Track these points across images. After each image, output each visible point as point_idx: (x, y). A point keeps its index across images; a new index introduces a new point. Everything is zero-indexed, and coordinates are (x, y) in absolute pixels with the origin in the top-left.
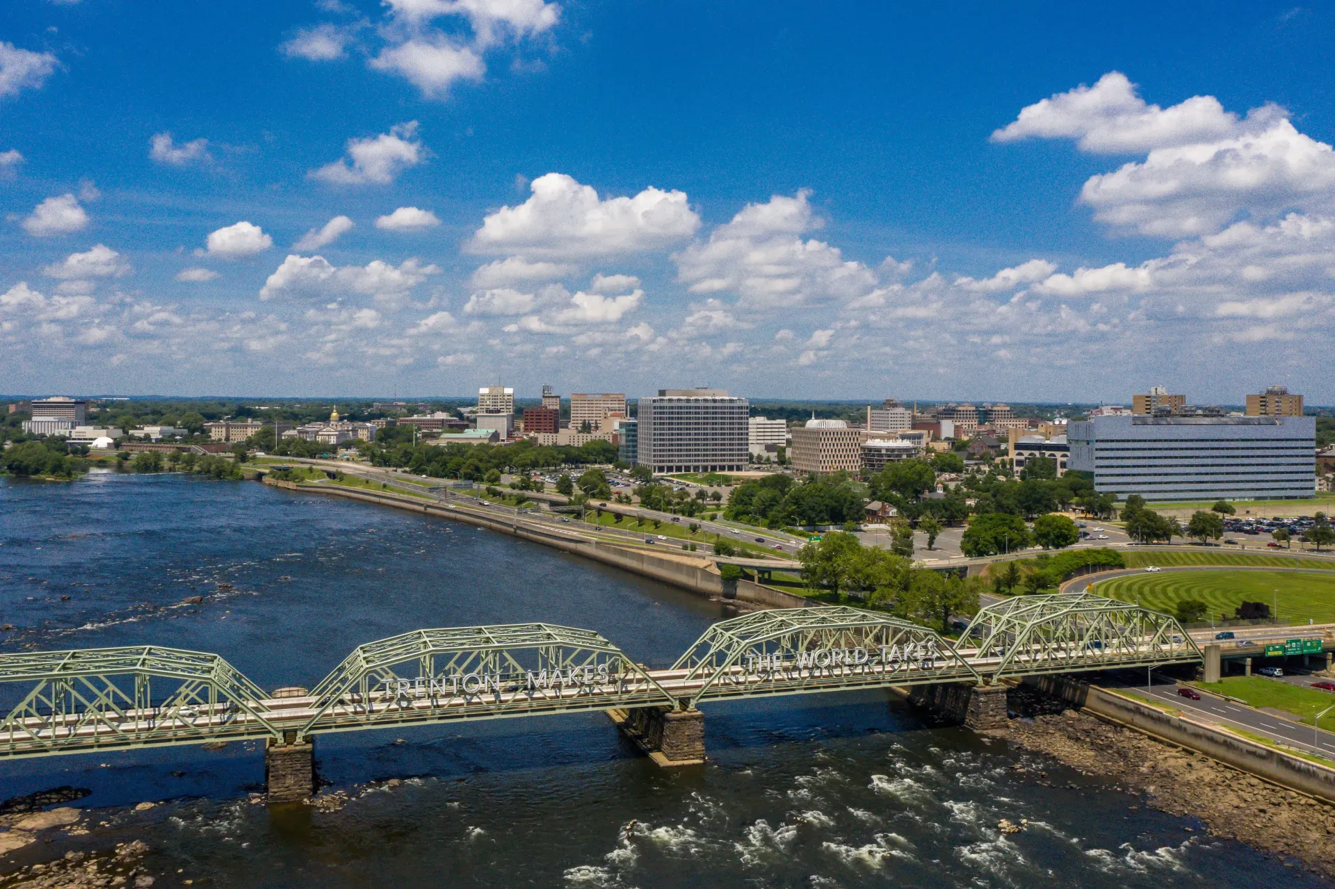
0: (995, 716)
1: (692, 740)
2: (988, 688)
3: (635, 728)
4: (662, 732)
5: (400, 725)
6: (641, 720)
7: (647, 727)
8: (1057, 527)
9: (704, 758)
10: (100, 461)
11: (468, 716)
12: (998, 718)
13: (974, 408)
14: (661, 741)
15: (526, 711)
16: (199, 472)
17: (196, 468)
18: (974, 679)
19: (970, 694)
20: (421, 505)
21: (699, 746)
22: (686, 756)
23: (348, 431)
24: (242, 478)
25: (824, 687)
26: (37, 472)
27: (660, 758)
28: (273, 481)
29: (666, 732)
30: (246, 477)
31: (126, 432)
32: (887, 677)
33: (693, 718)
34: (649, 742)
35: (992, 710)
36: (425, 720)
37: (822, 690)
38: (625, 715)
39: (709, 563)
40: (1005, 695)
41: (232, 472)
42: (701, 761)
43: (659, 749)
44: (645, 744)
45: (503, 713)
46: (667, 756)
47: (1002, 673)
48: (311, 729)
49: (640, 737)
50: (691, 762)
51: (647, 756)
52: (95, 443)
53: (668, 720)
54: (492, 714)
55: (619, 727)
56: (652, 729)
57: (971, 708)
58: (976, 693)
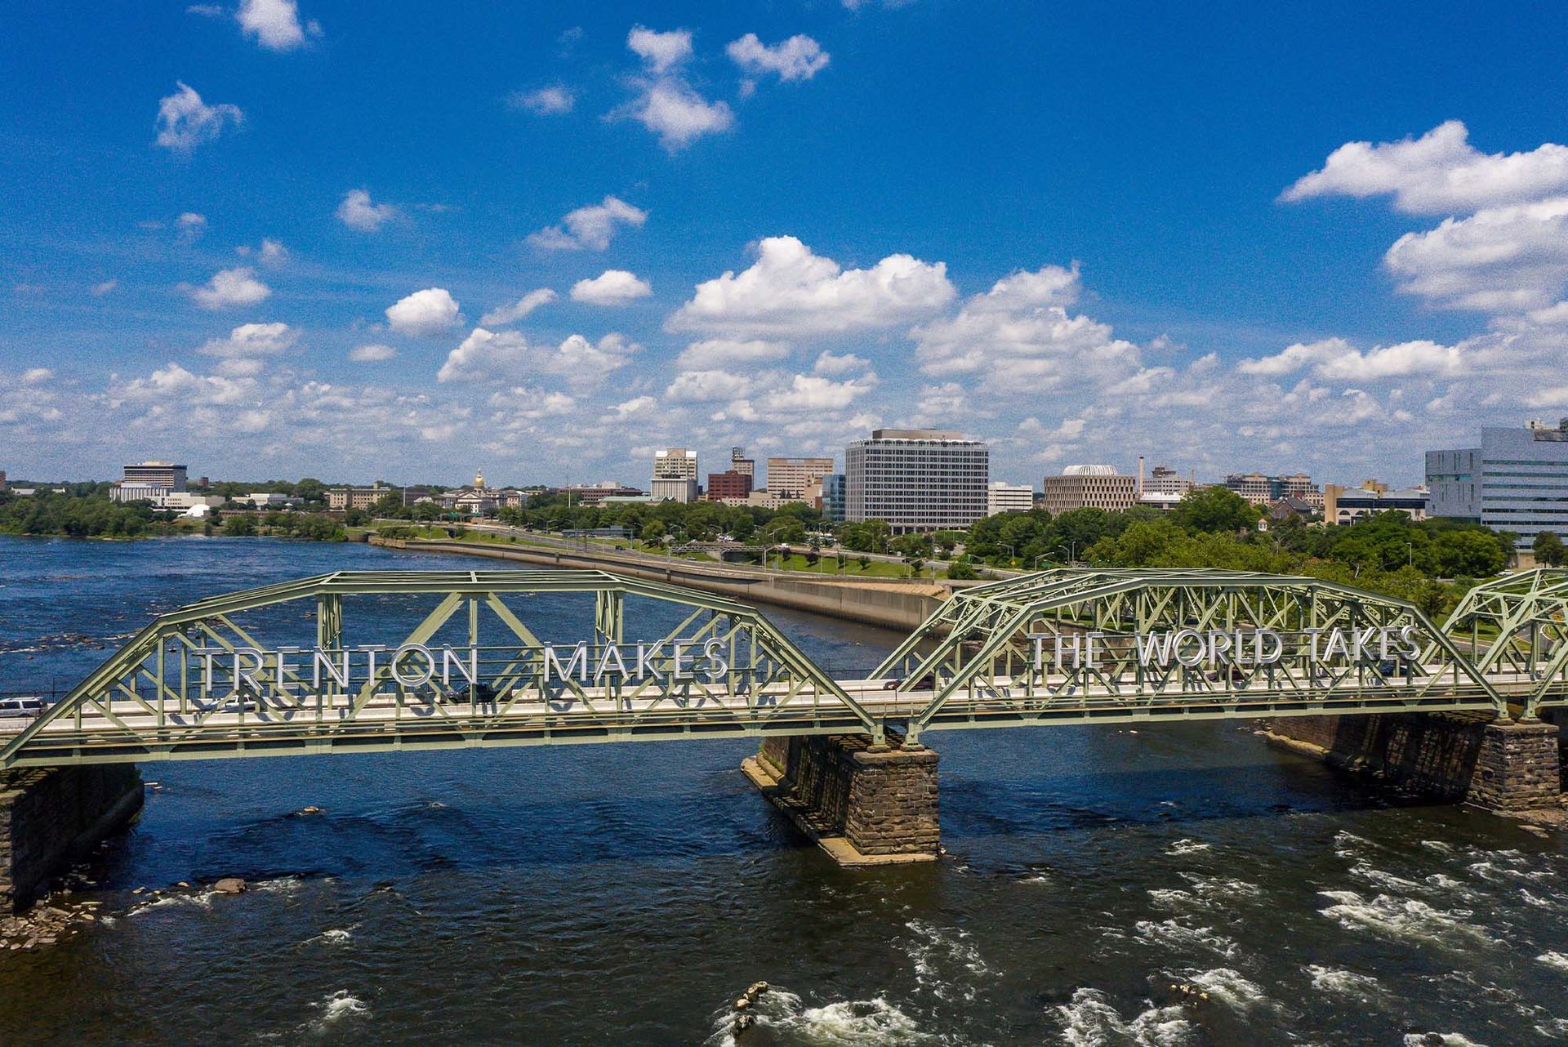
0: (1536, 783)
1: (912, 810)
2: (1518, 726)
3: (795, 795)
4: (847, 794)
5: (241, 753)
6: (807, 778)
7: (818, 790)
8: (1470, 548)
9: (937, 851)
10: (185, 527)
11: (405, 740)
12: (1541, 787)
13: (1265, 480)
14: (845, 815)
15: (540, 734)
16: (297, 536)
17: (295, 532)
18: (1489, 706)
19: (1481, 739)
20: (552, 555)
21: (926, 823)
22: (898, 844)
23: (494, 499)
24: (346, 540)
25: (1192, 710)
26: (98, 531)
27: (842, 851)
28: (379, 540)
29: (856, 793)
30: (350, 538)
31: (228, 499)
32: (1320, 698)
33: (914, 762)
34: (821, 819)
35: (1530, 771)
36: (302, 743)
37: (1186, 716)
38: (777, 774)
39: (941, 589)
40: (1554, 740)
41: (333, 534)
42: (932, 857)
43: (840, 832)
44: (809, 824)
45: (487, 737)
46: (856, 844)
47: (1545, 698)
48: (19, 754)
49: (803, 811)
50: (910, 857)
51: (814, 844)
52: (189, 512)
53: (860, 766)
54: (460, 738)
55: (766, 793)
56: (827, 794)
57: (1481, 766)
58: (1499, 736)
